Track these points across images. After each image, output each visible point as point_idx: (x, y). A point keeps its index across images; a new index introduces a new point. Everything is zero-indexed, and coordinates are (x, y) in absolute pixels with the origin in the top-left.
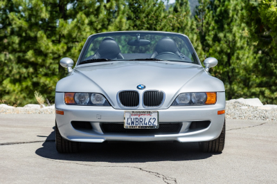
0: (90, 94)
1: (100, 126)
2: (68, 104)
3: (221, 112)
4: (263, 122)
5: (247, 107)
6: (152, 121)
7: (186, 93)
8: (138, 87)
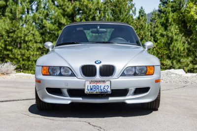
0: (60, 67)
1: (67, 91)
2: (44, 75)
3: (157, 81)
4: (185, 85)
5: (175, 75)
6: (106, 88)
7: (132, 67)
8: (95, 62)
